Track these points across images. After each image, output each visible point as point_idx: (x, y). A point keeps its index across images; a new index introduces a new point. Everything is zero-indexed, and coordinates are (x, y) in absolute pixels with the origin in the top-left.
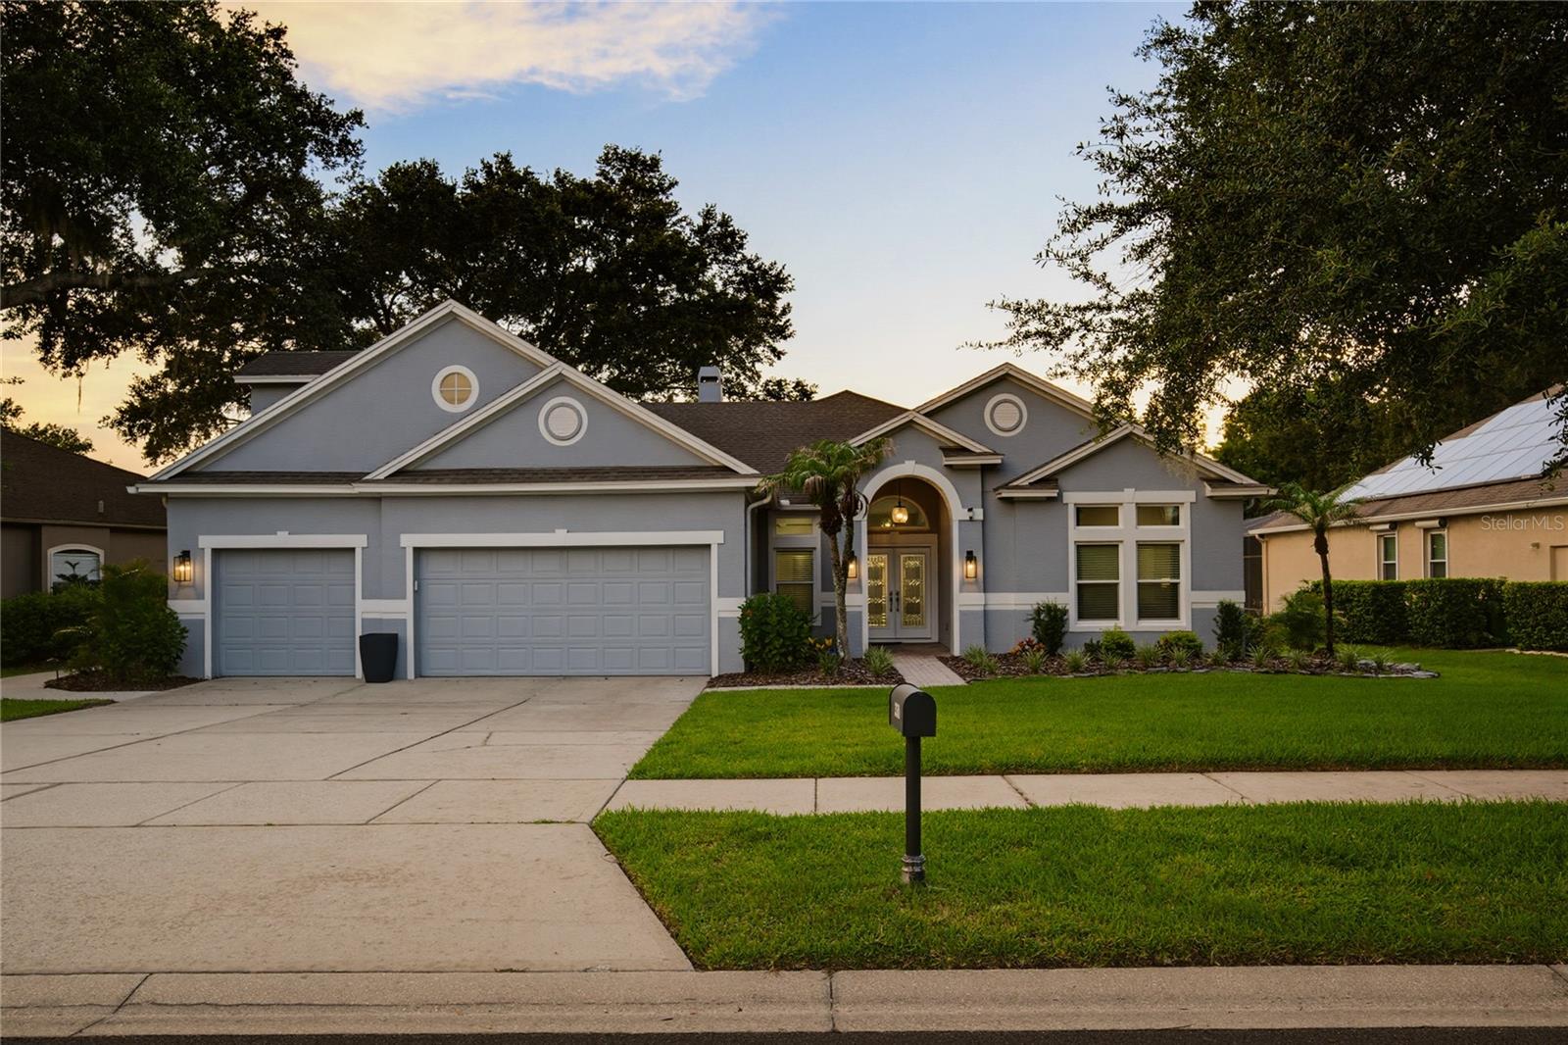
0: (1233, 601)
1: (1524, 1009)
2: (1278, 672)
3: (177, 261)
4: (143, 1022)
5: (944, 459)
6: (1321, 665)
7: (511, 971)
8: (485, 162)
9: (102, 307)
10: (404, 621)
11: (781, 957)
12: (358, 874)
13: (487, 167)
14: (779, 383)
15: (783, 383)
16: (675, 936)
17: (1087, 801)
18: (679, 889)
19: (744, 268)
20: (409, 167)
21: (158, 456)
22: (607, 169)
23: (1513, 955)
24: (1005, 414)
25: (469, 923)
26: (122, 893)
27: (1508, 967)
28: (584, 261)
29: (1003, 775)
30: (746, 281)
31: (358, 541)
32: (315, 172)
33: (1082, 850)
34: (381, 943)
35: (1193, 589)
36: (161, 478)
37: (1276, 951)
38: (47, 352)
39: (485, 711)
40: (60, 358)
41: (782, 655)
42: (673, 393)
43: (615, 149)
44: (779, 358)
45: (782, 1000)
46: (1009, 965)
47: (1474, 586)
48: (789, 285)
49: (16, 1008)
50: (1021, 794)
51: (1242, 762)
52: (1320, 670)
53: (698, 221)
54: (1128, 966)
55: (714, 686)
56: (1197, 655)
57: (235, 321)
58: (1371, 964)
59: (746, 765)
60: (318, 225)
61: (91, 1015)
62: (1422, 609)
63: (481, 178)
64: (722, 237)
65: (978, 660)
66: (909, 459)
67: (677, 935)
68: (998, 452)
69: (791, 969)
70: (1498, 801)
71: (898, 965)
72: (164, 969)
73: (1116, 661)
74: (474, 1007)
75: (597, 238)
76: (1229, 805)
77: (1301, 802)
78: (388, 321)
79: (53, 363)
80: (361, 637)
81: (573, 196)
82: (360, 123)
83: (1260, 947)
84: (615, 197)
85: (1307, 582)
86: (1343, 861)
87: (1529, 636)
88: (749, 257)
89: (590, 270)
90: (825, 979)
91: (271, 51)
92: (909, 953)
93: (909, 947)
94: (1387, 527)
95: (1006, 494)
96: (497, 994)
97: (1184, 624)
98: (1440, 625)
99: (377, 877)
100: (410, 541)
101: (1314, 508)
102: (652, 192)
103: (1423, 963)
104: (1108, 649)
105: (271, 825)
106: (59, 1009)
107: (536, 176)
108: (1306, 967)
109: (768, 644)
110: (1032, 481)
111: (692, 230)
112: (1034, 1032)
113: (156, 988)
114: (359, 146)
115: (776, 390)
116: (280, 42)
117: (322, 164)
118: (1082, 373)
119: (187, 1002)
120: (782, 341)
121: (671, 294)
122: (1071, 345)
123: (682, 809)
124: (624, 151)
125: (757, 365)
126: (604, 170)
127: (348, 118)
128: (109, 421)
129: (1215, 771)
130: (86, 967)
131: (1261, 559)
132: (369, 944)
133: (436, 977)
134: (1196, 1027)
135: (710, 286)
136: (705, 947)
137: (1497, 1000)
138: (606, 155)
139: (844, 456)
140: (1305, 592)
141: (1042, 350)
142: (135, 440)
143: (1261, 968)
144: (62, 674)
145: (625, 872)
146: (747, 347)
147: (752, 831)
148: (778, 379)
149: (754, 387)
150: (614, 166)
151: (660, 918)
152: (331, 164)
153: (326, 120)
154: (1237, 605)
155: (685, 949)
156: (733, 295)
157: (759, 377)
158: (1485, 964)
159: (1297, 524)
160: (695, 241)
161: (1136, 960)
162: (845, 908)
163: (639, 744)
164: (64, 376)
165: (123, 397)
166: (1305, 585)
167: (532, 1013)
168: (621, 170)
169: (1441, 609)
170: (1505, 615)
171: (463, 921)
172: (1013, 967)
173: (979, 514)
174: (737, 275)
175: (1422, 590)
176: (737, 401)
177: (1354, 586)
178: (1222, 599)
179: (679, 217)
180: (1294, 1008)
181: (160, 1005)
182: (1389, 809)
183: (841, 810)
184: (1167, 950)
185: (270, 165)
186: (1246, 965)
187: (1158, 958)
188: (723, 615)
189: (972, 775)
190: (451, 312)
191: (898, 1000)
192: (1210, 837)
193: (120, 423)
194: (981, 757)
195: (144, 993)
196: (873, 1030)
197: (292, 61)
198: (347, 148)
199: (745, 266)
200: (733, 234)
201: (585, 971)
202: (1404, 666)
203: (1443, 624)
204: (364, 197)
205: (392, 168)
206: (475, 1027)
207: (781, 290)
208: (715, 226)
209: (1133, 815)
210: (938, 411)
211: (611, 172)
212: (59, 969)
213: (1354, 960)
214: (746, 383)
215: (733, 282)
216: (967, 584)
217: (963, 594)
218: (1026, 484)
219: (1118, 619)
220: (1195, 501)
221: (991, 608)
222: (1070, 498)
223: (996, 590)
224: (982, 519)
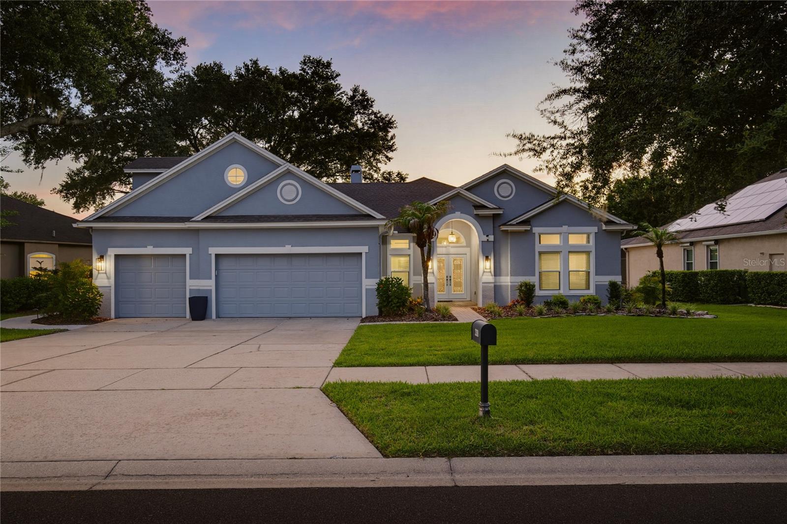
0: (616, 281)
1: (783, 475)
2: (639, 315)
3: (91, 111)
4: (120, 484)
5: (475, 211)
6: (659, 312)
7: (295, 458)
8: (246, 63)
9: (54, 134)
10: (211, 290)
11: (425, 451)
12: (211, 413)
13: (246, 66)
14: (389, 173)
15: (391, 173)
16: (372, 442)
17: (560, 377)
18: (371, 419)
19: (373, 117)
20: (207, 66)
21: (80, 208)
22: (305, 67)
23: (775, 450)
24: (505, 190)
25: (270, 436)
26: (97, 422)
27: (773, 455)
28: (293, 113)
29: (516, 365)
30: (373, 123)
31: (188, 251)
32: (162, 68)
33: (562, 400)
34: (230, 445)
35: (597, 274)
36: (90, 220)
37: (661, 448)
38: (27, 156)
39: (254, 334)
40: (33, 159)
41: (397, 307)
42: (336, 178)
43: (309, 58)
44: (390, 161)
45: (428, 472)
46: (534, 455)
47: (732, 273)
48: (395, 125)
49: (56, 477)
50: (527, 374)
51: (631, 359)
52: (659, 314)
53: (351, 93)
54: (591, 455)
55: (364, 322)
56: (599, 307)
57: (120, 142)
58: (707, 454)
59: (390, 360)
60: (162, 94)
61: (95, 481)
62: (706, 285)
63: (243, 71)
64: (362, 102)
65: (493, 309)
66: (458, 211)
67: (373, 441)
68: (501, 208)
69: (430, 457)
70: (759, 377)
71: (481, 455)
72: (125, 458)
73: (560, 310)
74: (279, 476)
75: (300, 101)
76: (630, 378)
77: (665, 377)
78: (195, 142)
79: (29, 162)
80: (189, 298)
81: (288, 80)
82: (184, 44)
83: (654, 446)
84: (309, 81)
85: (649, 271)
86: (688, 405)
87: (760, 298)
88: (375, 111)
89: (297, 117)
90: (446, 462)
91: (139, 7)
92: (486, 449)
93: (487, 446)
94: (688, 244)
95: (504, 228)
96: (290, 469)
97: (592, 292)
98: (715, 292)
99: (221, 414)
100: (213, 251)
101: (657, 235)
102: (328, 78)
103: (732, 453)
104: (555, 304)
105: (164, 389)
106: (78, 478)
107: (271, 71)
108: (677, 455)
109: (390, 302)
110: (517, 222)
111: (347, 98)
112: (552, 486)
113: (122, 468)
114: (184, 55)
115: (388, 176)
116: (143, 3)
117: (165, 64)
118: (550, 169)
119: (140, 474)
120: (391, 152)
121: (336, 130)
122: (546, 156)
123: (365, 381)
124: (313, 59)
125: (379, 164)
126: (303, 68)
127: (178, 41)
128: (56, 190)
129: (618, 363)
130: (87, 458)
131: (625, 260)
132: (224, 446)
133: (259, 461)
134: (629, 484)
135: (356, 126)
136: (388, 447)
137: (769, 471)
138: (305, 60)
139: (428, 209)
140: (649, 276)
141: (532, 158)
142: (69, 200)
143: (655, 456)
144: (40, 317)
145: (342, 411)
146: (374, 156)
147: (400, 392)
148: (389, 171)
149: (377, 175)
150: (308, 66)
151: (362, 432)
152: (169, 64)
153: (166, 42)
154: (618, 283)
155: (377, 448)
156: (367, 130)
157: (380, 170)
158: (761, 453)
159: (648, 243)
160: (349, 103)
161: (595, 452)
162: (453, 428)
163: (335, 350)
164: (35, 168)
165: (63, 179)
166: (649, 273)
167: (308, 478)
168: (312, 68)
169: (716, 285)
170: (747, 288)
171: (267, 435)
172: (536, 456)
173: (491, 238)
174: (369, 120)
175: (707, 275)
176: (369, 182)
177: (673, 273)
178: (611, 280)
179: (341, 91)
180: (673, 475)
181: (126, 475)
182: (706, 380)
183: (442, 382)
184: (610, 447)
185: (139, 64)
186: (648, 454)
187: (606, 451)
188: (368, 287)
189: (501, 364)
190: (234, 138)
191: (483, 471)
192: (623, 394)
193: (61, 192)
194: (504, 356)
195: (118, 470)
196: (475, 485)
197: (150, 12)
198: (178, 56)
199: (373, 116)
200: (368, 100)
201: (331, 458)
202: (700, 312)
203: (717, 292)
204: (185, 80)
205: (199, 66)
206: (283, 485)
207: (391, 128)
208: (359, 96)
209: (583, 383)
210: (472, 187)
211: (307, 69)
212: (75, 458)
213: (699, 452)
214: (373, 173)
215: (367, 124)
216: (486, 272)
217: (484, 277)
218: (515, 223)
219: (560, 289)
220: (597, 232)
221: (498, 284)
222: (536, 230)
223: (500, 275)
224: (493, 240)
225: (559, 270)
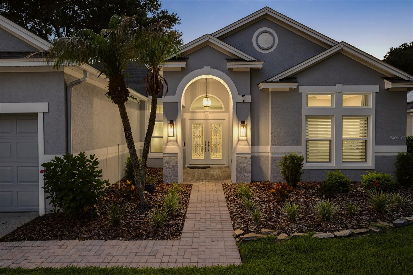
5: (228, 65)
24: (265, 40)
35: (376, 144)
66: (207, 66)
68: (261, 61)
95: (264, 86)
97: (370, 165)
110: (280, 78)
173: (248, 99)
216: (241, 140)
217: (239, 146)
218: (278, 80)
219: (330, 161)
220: (378, 91)
221: (256, 154)
222: (302, 89)
223: (258, 144)
224: (250, 101)
225: (329, 137)
